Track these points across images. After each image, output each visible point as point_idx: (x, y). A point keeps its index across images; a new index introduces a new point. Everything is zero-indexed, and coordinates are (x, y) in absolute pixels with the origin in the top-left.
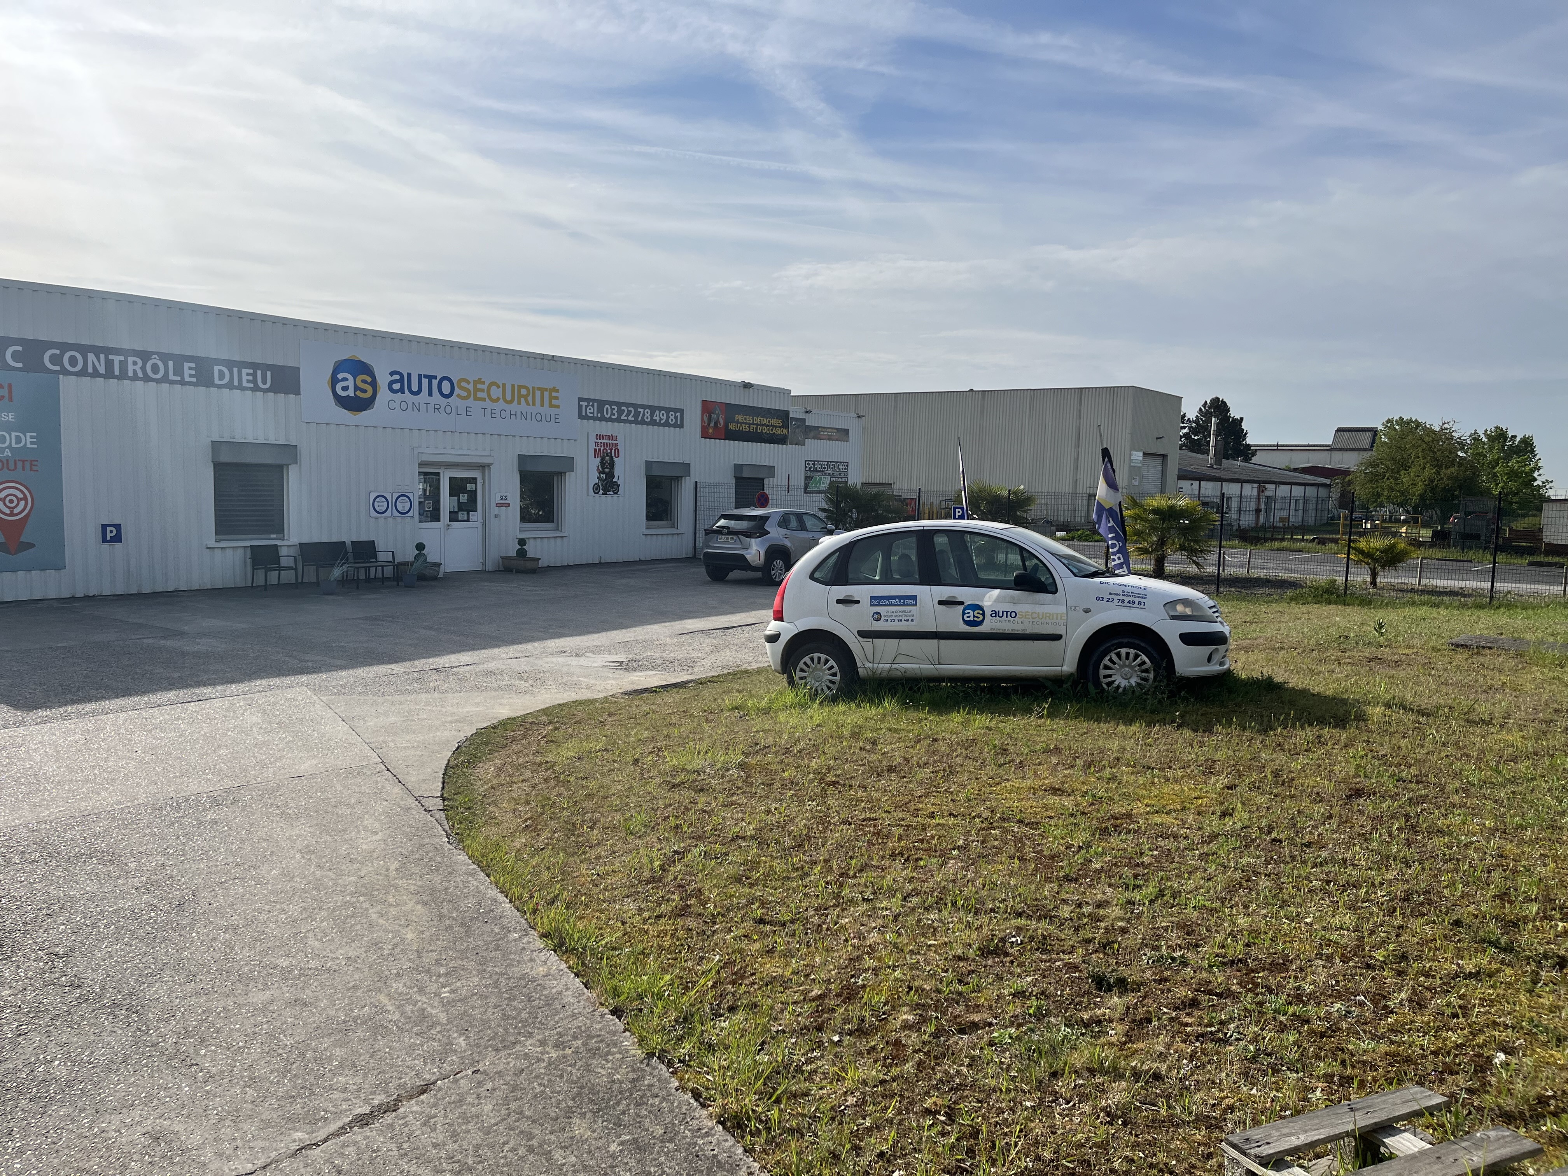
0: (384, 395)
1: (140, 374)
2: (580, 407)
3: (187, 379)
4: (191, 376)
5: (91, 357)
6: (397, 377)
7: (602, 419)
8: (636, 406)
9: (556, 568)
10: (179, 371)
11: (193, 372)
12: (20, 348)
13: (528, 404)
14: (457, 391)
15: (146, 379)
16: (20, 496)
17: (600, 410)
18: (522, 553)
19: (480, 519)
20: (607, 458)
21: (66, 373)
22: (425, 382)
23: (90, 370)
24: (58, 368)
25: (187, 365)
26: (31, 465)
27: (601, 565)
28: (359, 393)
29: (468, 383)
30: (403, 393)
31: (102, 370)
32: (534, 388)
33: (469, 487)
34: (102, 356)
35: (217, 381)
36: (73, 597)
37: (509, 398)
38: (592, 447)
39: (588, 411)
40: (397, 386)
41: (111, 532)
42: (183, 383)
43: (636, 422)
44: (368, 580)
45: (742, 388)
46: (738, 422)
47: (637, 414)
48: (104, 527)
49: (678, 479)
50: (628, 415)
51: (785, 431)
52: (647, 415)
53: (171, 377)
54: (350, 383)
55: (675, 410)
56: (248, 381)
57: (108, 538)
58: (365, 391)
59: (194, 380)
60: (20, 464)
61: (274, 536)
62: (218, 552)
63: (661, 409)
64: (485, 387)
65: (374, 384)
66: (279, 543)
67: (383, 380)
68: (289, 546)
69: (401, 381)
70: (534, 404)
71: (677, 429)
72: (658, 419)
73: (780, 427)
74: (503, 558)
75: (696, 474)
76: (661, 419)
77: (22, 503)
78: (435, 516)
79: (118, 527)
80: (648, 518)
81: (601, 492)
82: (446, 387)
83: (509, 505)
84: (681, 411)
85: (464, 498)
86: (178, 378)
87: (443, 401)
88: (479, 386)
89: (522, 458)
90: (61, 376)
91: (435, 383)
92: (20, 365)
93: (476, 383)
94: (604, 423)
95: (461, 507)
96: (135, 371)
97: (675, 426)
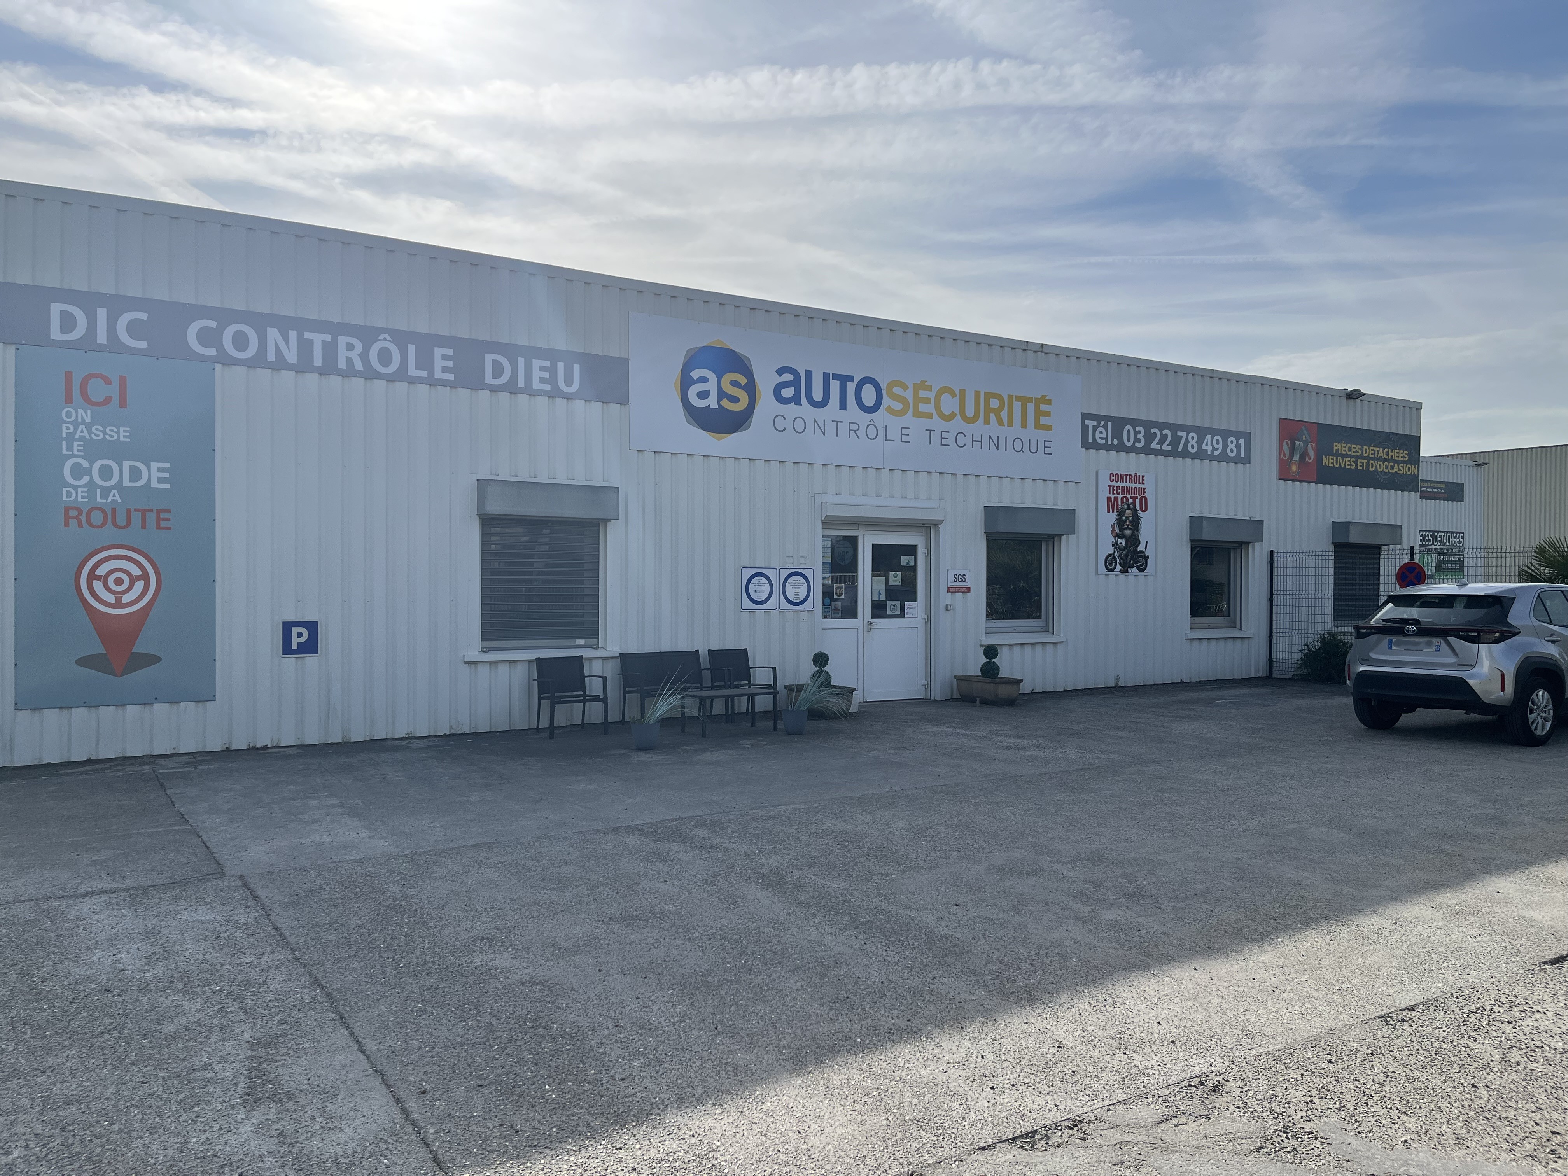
0: (766, 404)
1: (359, 366)
2: (1085, 428)
3: (439, 374)
4: (445, 370)
5: (273, 334)
6: (788, 377)
7: (1121, 448)
8: (1175, 428)
9: (1046, 695)
10: (425, 362)
11: (450, 364)
12: (144, 316)
13: (1001, 423)
14: (886, 401)
15: (370, 374)
16: (136, 571)
17: (1117, 434)
18: (990, 671)
19: (922, 615)
20: (1128, 512)
21: (229, 362)
22: (835, 385)
23: (271, 357)
24: (213, 352)
25: (439, 352)
26: (159, 519)
27: (1117, 691)
28: (725, 403)
29: (905, 387)
30: (798, 403)
31: (292, 357)
32: (1010, 397)
33: (905, 560)
34: (293, 334)
35: (489, 380)
36: (228, 750)
37: (970, 412)
38: (1104, 494)
39: (1098, 435)
40: (787, 393)
41: (300, 635)
42: (432, 382)
43: (1174, 453)
44: (730, 717)
45: (1344, 400)
46: (1337, 454)
47: (1176, 441)
48: (287, 627)
49: (1242, 546)
50: (1161, 443)
51: (1414, 470)
52: (1192, 442)
53: (412, 371)
54: (712, 386)
55: (1238, 435)
56: (542, 380)
57: (295, 647)
58: (735, 400)
59: (451, 377)
60: (136, 517)
61: (582, 642)
62: (484, 670)
63: (1214, 432)
64: (931, 395)
65: (751, 388)
66: (586, 653)
67: (766, 382)
68: (605, 659)
69: (795, 383)
70: (1010, 424)
71: (1240, 465)
72: (1209, 448)
73: (1404, 462)
74: (958, 678)
75: (1271, 540)
76: (1214, 449)
77: (139, 585)
78: (850, 612)
79: (312, 627)
80: (1194, 613)
81: (1119, 568)
82: (869, 396)
83: (969, 589)
84: (1247, 436)
85: (896, 578)
86: (424, 374)
87: (864, 418)
88: (923, 394)
89: (991, 513)
90: (218, 367)
91: (851, 387)
92: (143, 345)
93: (917, 388)
94: (1123, 454)
95: (892, 593)
96: (349, 360)
97: (1237, 460)
